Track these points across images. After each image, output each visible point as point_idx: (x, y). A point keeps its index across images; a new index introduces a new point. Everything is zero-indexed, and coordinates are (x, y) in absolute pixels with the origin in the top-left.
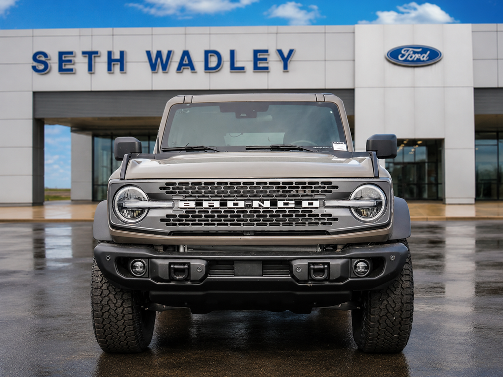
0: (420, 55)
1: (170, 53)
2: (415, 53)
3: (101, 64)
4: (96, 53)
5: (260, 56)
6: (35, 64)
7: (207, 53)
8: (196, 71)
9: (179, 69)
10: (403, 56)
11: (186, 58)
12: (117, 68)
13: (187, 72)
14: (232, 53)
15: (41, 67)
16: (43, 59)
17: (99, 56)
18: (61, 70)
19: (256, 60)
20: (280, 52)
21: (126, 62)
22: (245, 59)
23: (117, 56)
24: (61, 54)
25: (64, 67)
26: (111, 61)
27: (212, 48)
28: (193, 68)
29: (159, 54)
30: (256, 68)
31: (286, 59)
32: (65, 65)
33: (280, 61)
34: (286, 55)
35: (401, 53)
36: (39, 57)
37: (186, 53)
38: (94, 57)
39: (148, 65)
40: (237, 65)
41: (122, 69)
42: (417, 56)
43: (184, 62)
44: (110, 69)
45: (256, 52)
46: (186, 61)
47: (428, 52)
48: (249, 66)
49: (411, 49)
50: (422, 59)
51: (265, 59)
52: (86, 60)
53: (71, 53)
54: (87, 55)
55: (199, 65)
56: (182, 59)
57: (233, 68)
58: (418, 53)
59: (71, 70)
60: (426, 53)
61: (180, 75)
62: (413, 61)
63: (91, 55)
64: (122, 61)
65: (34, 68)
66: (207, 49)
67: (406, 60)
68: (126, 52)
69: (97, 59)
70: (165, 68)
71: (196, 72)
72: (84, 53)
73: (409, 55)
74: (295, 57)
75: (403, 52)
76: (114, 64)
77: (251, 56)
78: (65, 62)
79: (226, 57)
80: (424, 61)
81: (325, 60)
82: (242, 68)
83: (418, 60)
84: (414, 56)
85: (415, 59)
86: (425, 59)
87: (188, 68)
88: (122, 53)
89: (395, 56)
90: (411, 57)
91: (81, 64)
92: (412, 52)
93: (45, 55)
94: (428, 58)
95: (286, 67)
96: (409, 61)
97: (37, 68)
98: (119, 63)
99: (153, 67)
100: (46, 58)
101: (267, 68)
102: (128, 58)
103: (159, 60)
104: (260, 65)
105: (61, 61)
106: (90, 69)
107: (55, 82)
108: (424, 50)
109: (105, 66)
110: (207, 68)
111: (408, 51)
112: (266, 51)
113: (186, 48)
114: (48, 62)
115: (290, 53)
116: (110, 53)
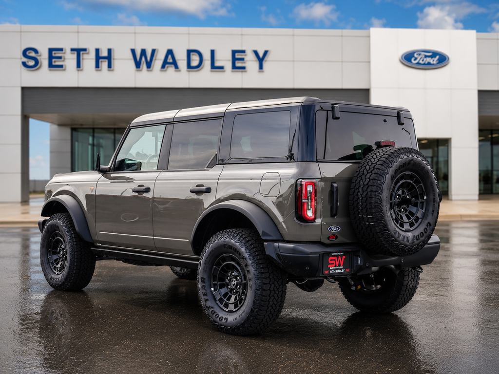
1: (154, 51)
3: (89, 61)
4: (85, 50)
5: (238, 56)
6: (25, 60)
7: (189, 52)
8: (179, 69)
9: (163, 67)
11: (170, 56)
12: (104, 64)
13: (171, 69)
14: (213, 52)
15: (32, 63)
16: (33, 54)
17: (88, 53)
18: (51, 65)
19: (234, 60)
20: (256, 52)
21: (114, 59)
22: (224, 58)
23: (104, 53)
24: (51, 50)
25: (54, 64)
26: (98, 58)
27: (194, 48)
28: (176, 67)
29: (143, 52)
30: (234, 67)
31: (261, 60)
32: (55, 61)
33: (256, 61)
34: (261, 55)
35: (414, 56)
36: (29, 53)
37: (170, 52)
38: (83, 54)
39: (132, 62)
40: (217, 64)
41: (110, 66)
43: (168, 61)
44: (97, 66)
45: (234, 52)
46: (170, 60)
48: (228, 65)
51: (242, 59)
52: (75, 56)
53: (61, 50)
54: (76, 52)
55: (182, 64)
56: (166, 57)
57: (213, 66)
59: (61, 66)
61: (163, 73)
62: (424, 64)
63: (79, 52)
64: (109, 58)
65: (24, 64)
66: (190, 48)
68: (114, 50)
69: (85, 56)
70: (149, 65)
71: (180, 71)
72: (72, 50)
74: (269, 57)
76: (101, 62)
77: (229, 56)
78: (54, 57)
79: (207, 56)
81: (294, 61)
82: (222, 68)
84: (425, 60)
87: (172, 67)
88: (110, 51)
90: (423, 60)
91: (70, 60)
92: (423, 56)
93: (36, 51)
95: (261, 67)
97: (27, 63)
98: (107, 61)
99: (138, 65)
100: (37, 54)
101: (244, 68)
102: (116, 55)
103: (143, 59)
104: (238, 64)
105: (51, 58)
106: (79, 65)
107: (44, 78)
109: (93, 63)
110: (189, 66)
112: (243, 52)
113: (170, 48)
114: (38, 58)
115: (266, 53)
116: (97, 51)
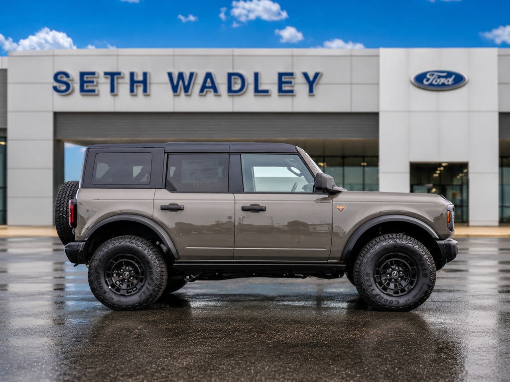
0: (444, 79)
1: (192, 75)
2: (439, 77)
3: (124, 87)
4: (119, 74)
5: (284, 79)
6: (56, 84)
7: (230, 75)
8: (219, 93)
9: (202, 91)
10: (428, 80)
11: (209, 80)
12: (140, 89)
13: (211, 95)
14: (256, 75)
15: (64, 87)
16: (65, 79)
17: (123, 78)
18: (82, 90)
19: (281, 83)
20: (306, 75)
21: (150, 84)
22: (269, 82)
23: (140, 77)
24: (82, 74)
25: (85, 88)
26: (133, 82)
27: (235, 71)
28: (216, 91)
29: (181, 75)
30: (280, 90)
31: (312, 82)
32: (87, 86)
33: (305, 84)
34: (311, 78)
35: (426, 77)
36: (61, 77)
37: (209, 76)
38: (117, 78)
39: (169, 86)
40: (261, 88)
41: (145, 90)
42: (443, 80)
43: (207, 85)
44: (132, 91)
45: (281, 75)
46: (209, 84)
47: (453, 77)
48: (274, 89)
49: (436, 74)
50: (446, 83)
51: (290, 83)
52: (109, 81)
53: (93, 73)
54: (109, 76)
55: (223, 88)
56: (205, 82)
57: (257, 90)
58: (443, 77)
59: (94, 91)
60: (450, 77)
61: (203, 99)
62: (438, 85)
63: (113, 76)
64: (144, 82)
65: (55, 88)
66: (231, 71)
67: (431, 84)
68: (150, 74)
69: (120, 81)
70: (186, 89)
71: (220, 96)
72: (106, 74)
73: (434, 79)
74: (320, 80)
75: (428, 76)
76: (137, 86)
77: (275, 79)
78: (87, 82)
79: (250, 80)
80: (448, 85)
81: (351, 84)
82: (267, 91)
83: (443, 84)
84: (438, 80)
85: (440, 83)
86: (450, 83)
87: (211, 91)
88: (145, 74)
89: (420, 80)
90: (436, 81)
91: (104, 86)
92: (437, 77)
93: (67, 75)
94: (453, 82)
95: (311, 91)
96: (434, 85)
97: (58, 88)
98: (142, 85)
99: (175, 89)
100: (68, 79)
101: (292, 91)
102: (152, 79)
103: (181, 83)
104: (286, 88)
105: (82, 82)
106: (113, 90)
107: (77, 103)
108: (449, 74)
109: (128, 87)
110: (230, 90)
111: (433, 75)
112: (291, 74)
113: (209, 70)
114: (70, 82)
115: (317, 75)
116: (132, 74)
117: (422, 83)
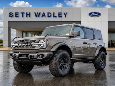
1: (40, 13)
2: (95, 14)
7: (48, 13)
9: (42, 16)
12: (29, 16)
14: (54, 13)
17: (25, 14)
18: (16, 16)
20: (64, 13)
21: (31, 15)
22: (57, 14)
23: (29, 14)
24: (16, 13)
26: (27, 15)
28: (45, 16)
29: (37, 13)
30: (59, 16)
37: (44, 13)
39: (35, 16)
40: (55, 16)
45: (59, 13)
46: (44, 15)
51: (61, 15)
53: (18, 13)
59: (18, 17)
61: (42, 18)
63: (23, 13)
65: (10, 16)
66: (48, 12)
67: (93, 15)
70: (39, 16)
72: (21, 13)
74: (67, 14)
79: (52, 14)
83: (96, 15)
88: (30, 13)
91: (20, 15)
93: (12, 13)
95: (65, 16)
101: (61, 17)
103: (37, 15)
104: (60, 16)
105: (16, 15)
106: (23, 16)
107: (14, 19)
108: (97, 13)
109: (26, 16)
110: (48, 16)
112: (61, 13)
114: (13, 15)
115: (67, 13)
116: (27, 13)
117: (91, 15)
